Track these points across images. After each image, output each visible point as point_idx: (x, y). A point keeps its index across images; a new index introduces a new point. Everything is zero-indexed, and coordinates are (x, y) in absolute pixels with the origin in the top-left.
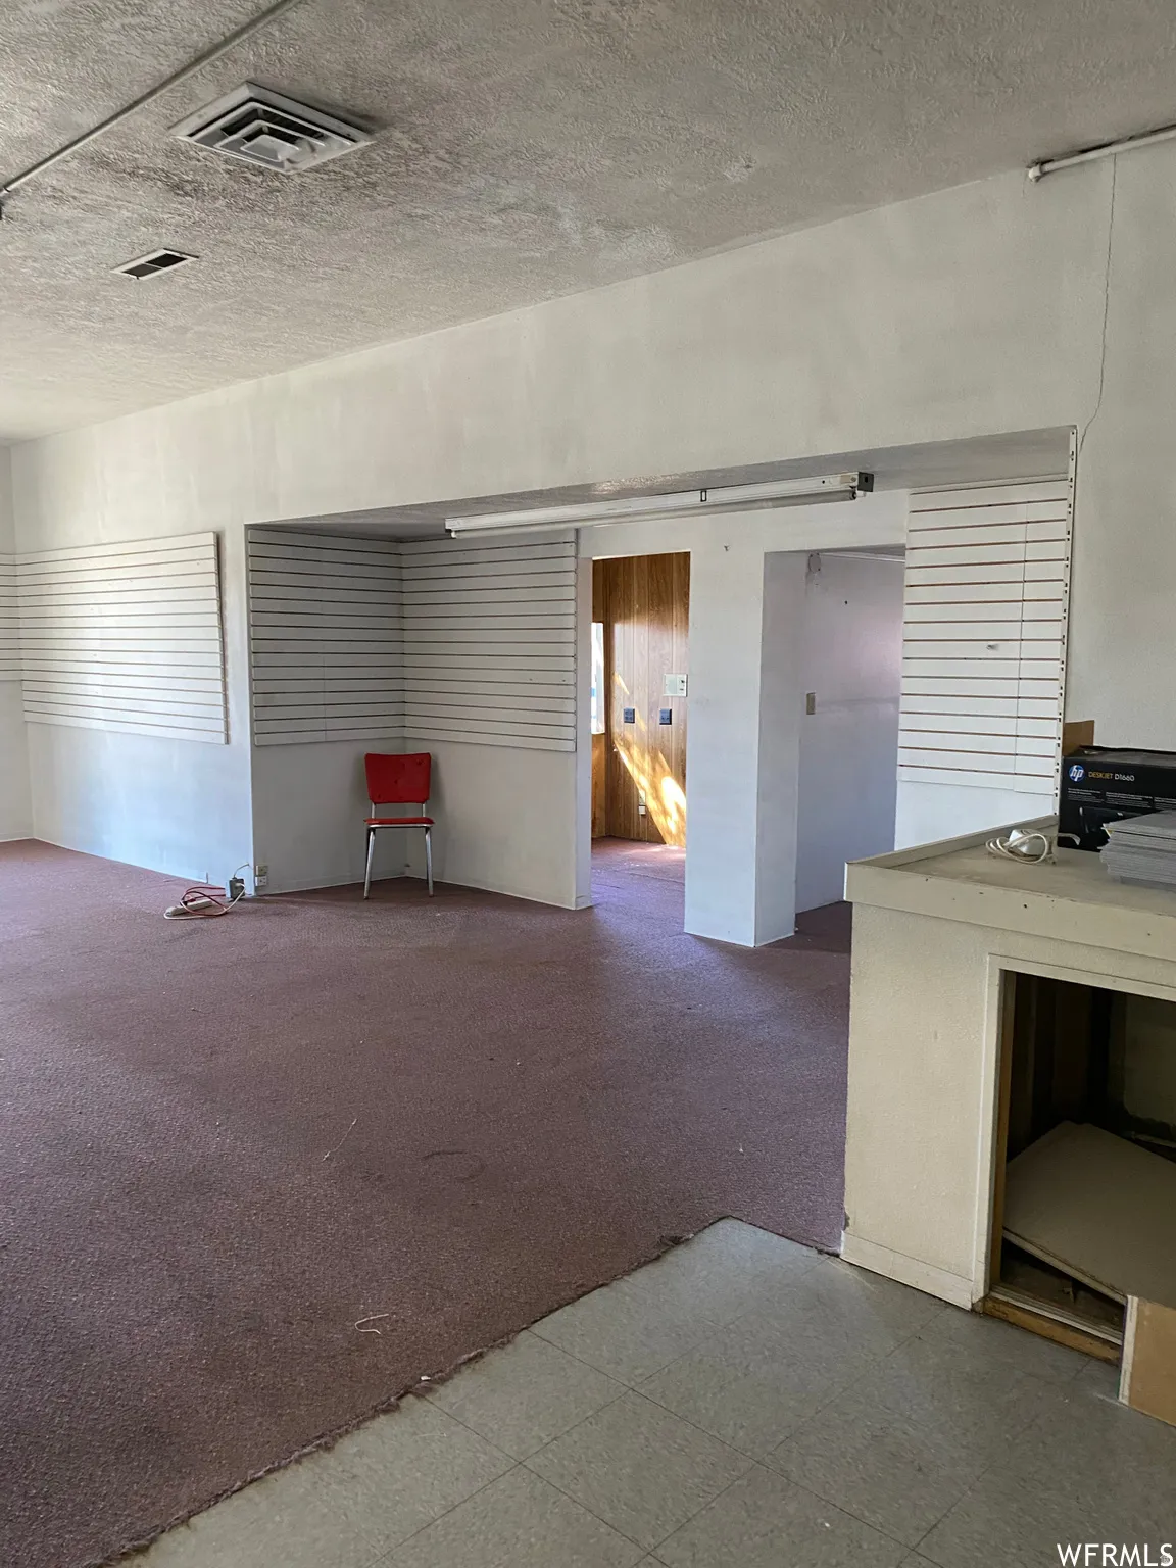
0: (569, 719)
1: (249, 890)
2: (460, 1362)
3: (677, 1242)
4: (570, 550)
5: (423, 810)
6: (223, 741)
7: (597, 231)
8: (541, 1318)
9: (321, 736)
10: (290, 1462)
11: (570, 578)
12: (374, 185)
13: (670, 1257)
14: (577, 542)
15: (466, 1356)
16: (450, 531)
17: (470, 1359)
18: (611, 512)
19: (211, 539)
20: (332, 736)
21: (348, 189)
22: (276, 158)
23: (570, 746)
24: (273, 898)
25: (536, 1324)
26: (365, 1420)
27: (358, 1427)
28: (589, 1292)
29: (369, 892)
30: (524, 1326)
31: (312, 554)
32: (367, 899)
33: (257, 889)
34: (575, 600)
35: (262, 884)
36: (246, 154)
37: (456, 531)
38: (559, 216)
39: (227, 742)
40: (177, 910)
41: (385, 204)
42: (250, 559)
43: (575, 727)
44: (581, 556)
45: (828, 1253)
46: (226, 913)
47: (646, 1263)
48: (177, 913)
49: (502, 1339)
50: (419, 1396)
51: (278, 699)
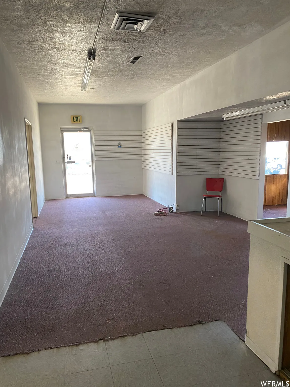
0: (258, 170)
1: (175, 210)
2: (120, 336)
3: (200, 322)
4: (260, 121)
5: (220, 194)
6: (171, 174)
7: (235, 28)
8: (148, 332)
9: (194, 173)
10: (67, 346)
11: (260, 129)
12: (165, 30)
13: (195, 327)
14: (262, 119)
15: (121, 335)
16: (224, 118)
17: (122, 336)
18: (261, 109)
19: (171, 125)
20: (197, 173)
21: (160, 32)
22: (135, 29)
23: (257, 178)
24: (180, 212)
25: (145, 333)
26: (89, 342)
27: (86, 343)
28: (165, 329)
29: (202, 213)
30: (142, 332)
31: (195, 127)
32: (202, 215)
33: (176, 210)
34: (261, 135)
35: (178, 209)
36: (126, 30)
37: (225, 118)
38: (221, 27)
39: (172, 174)
40: (156, 213)
41: (172, 34)
42: (178, 129)
43: (259, 172)
44: (263, 122)
45: (242, 340)
46: (167, 215)
47: (187, 326)
48: (156, 214)
49: (134, 334)
50: (104, 341)
51: (183, 164)
